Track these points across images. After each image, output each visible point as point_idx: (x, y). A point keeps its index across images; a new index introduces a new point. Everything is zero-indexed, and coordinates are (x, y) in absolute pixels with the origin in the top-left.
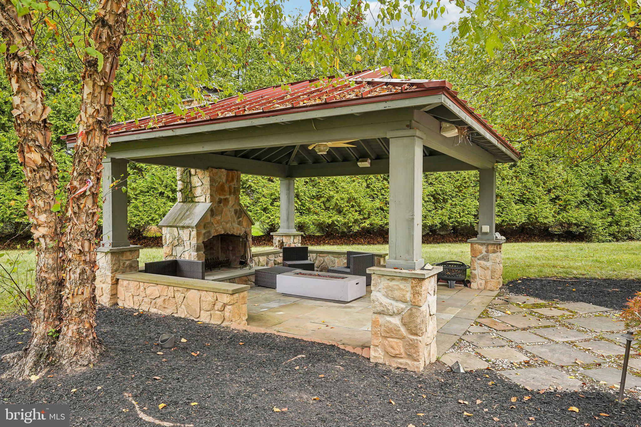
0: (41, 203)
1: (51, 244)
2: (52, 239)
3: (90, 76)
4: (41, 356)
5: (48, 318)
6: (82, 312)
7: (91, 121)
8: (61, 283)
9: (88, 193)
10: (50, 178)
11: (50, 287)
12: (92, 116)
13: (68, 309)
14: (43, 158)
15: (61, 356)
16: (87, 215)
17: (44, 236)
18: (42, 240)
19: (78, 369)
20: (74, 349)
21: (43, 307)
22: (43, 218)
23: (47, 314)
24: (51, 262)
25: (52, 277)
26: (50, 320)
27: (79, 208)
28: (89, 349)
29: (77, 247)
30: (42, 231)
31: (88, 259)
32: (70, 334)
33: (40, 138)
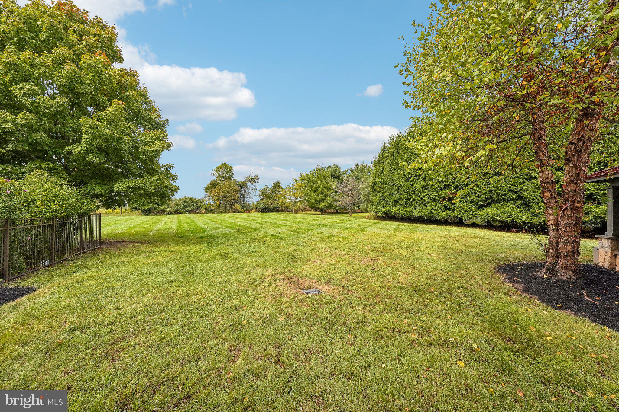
0: (550, 212)
1: (555, 228)
2: (555, 226)
3: (567, 164)
4: (549, 270)
5: (553, 256)
6: (567, 256)
7: (568, 180)
8: (558, 243)
9: (568, 208)
10: (555, 202)
11: (554, 244)
12: (569, 178)
13: (560, 253)
14: (551, 195)
15: (557, 272)
16: (568, 217)
17: (552, 225)
18: (551, 226)
19: (565, 279)
20: (564, 271)
21: (551, 252)
22: (551, 217)
23: (552, 255)
24: (555, 235)
25: (555, 241)
26: (554, 258)
27: (564, 214)
28: (571, 272)
29: (563, 229)
30: (551, 222)
31: (569, 234)
32: (561, 264)
33: (550, 187)
